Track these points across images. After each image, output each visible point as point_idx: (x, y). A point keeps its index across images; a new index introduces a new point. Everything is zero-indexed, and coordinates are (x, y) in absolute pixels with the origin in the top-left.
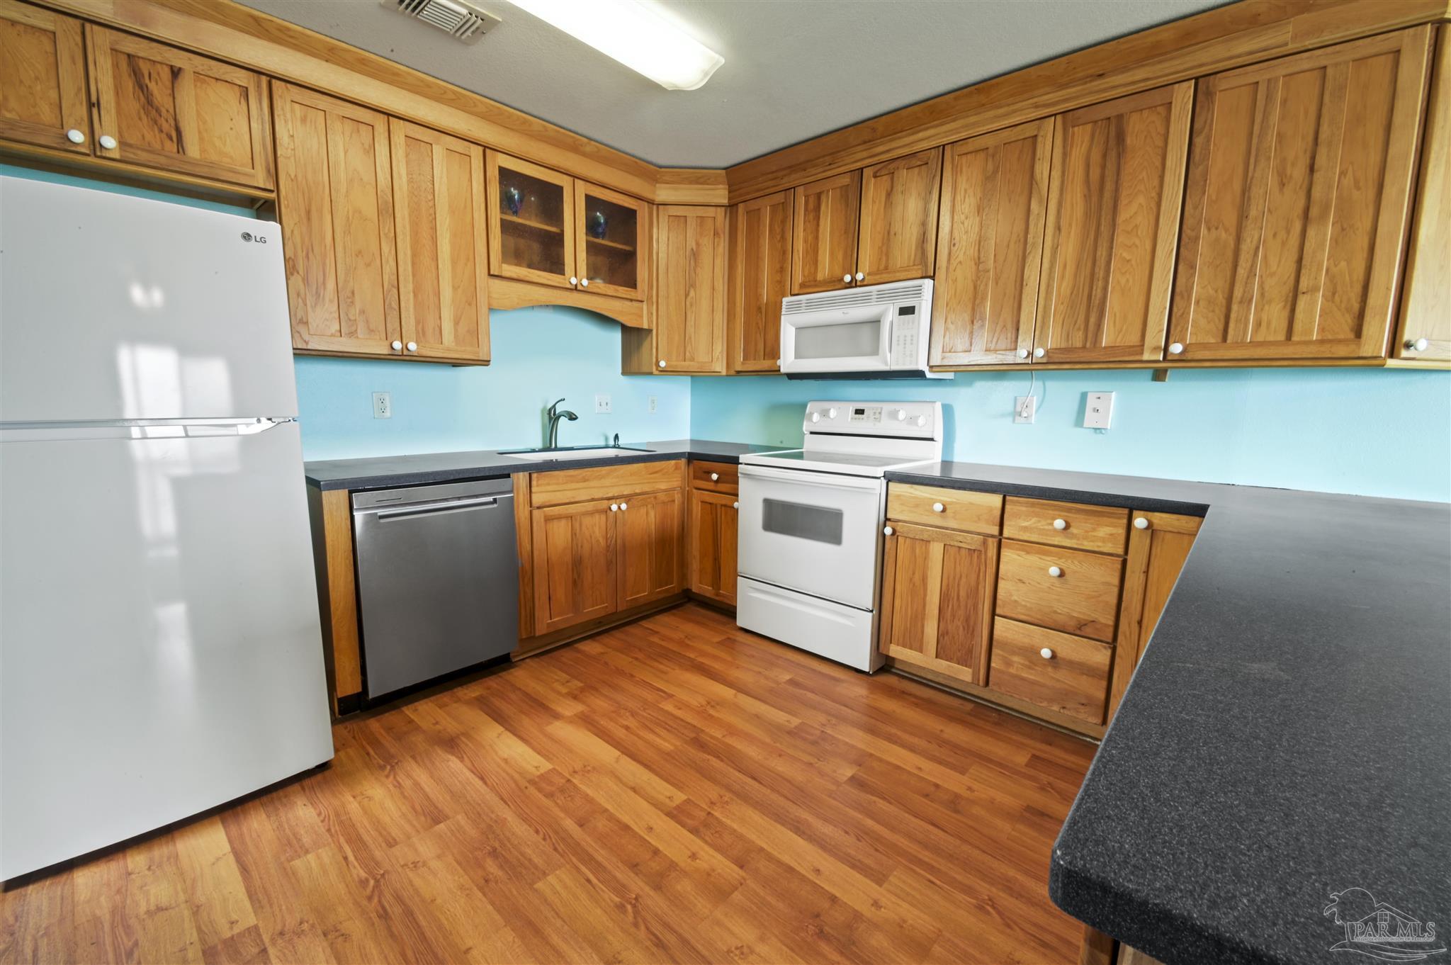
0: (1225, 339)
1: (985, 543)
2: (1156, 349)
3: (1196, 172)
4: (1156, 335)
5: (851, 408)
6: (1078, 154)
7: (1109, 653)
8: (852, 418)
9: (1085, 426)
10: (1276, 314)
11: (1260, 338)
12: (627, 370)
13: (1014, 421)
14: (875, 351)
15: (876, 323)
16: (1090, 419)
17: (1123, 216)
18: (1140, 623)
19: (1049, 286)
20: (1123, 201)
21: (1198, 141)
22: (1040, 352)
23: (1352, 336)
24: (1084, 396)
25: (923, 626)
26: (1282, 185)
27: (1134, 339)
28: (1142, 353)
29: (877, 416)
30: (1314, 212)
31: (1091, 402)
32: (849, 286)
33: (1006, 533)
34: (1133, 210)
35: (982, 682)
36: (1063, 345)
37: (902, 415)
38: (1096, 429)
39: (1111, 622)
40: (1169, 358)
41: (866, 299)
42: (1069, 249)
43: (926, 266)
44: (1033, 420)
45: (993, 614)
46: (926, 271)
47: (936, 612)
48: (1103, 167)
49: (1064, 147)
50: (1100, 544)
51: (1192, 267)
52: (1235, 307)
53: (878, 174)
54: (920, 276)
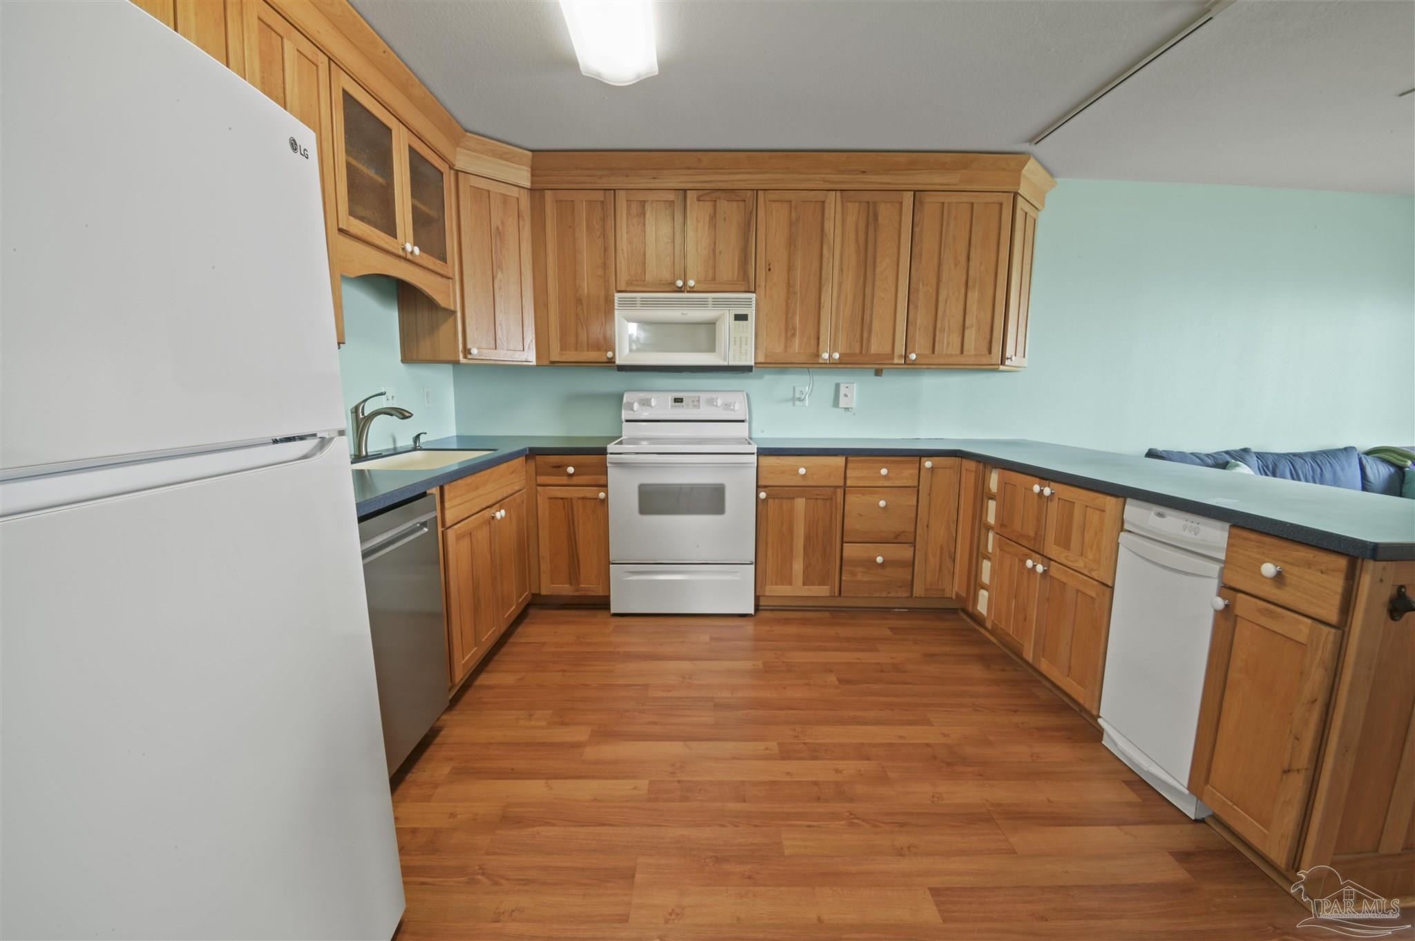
0: (933, 352)
1: (835, 493)
2: (900, 356)
3: (916, 249)
4: (900, 349)
5: (670, 397)
6: (851, 219)
7: (912, 549)
8: (672, 407)
9: (841, 406)
10: (956, 340)
11: (949, 353)
12: (406, 359)
13: (794, 405)
14: (712, 348)
15: (711, 325)
16: (843, 402)
17: (879, 269)
18: (927, 526)
19: (838, 308)
20: (878, 260)
21: (917, 230)
22: (836, 356)
23: (987, 353)
24: (837, 386)
25: (791, 565)
26: (956, 265)
27: (887, 350)
28: (893, 359)
29: (696, 403)
30: (970, 283)
31: (843, 390)
32: (680, 290)
33: (849, 483)
34: (884, 265)
35: (837, 594)
36: (848, 351)
37: (719, 402)
38: (845, 408)
39: (913, 530)
40: (907, 362)
41: (703, 304)
42: (849, 286)
43: (749, 283)
44: (807, 403)
45: (842, 542)
46: (749, 287)
47: (802, 552)
48: (867, 233)
49: (843, 215)
50: (905, 481)
51: (916, 307)
52: (938, 333)
53: (702, 199)
54: (743, 290)
